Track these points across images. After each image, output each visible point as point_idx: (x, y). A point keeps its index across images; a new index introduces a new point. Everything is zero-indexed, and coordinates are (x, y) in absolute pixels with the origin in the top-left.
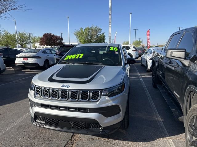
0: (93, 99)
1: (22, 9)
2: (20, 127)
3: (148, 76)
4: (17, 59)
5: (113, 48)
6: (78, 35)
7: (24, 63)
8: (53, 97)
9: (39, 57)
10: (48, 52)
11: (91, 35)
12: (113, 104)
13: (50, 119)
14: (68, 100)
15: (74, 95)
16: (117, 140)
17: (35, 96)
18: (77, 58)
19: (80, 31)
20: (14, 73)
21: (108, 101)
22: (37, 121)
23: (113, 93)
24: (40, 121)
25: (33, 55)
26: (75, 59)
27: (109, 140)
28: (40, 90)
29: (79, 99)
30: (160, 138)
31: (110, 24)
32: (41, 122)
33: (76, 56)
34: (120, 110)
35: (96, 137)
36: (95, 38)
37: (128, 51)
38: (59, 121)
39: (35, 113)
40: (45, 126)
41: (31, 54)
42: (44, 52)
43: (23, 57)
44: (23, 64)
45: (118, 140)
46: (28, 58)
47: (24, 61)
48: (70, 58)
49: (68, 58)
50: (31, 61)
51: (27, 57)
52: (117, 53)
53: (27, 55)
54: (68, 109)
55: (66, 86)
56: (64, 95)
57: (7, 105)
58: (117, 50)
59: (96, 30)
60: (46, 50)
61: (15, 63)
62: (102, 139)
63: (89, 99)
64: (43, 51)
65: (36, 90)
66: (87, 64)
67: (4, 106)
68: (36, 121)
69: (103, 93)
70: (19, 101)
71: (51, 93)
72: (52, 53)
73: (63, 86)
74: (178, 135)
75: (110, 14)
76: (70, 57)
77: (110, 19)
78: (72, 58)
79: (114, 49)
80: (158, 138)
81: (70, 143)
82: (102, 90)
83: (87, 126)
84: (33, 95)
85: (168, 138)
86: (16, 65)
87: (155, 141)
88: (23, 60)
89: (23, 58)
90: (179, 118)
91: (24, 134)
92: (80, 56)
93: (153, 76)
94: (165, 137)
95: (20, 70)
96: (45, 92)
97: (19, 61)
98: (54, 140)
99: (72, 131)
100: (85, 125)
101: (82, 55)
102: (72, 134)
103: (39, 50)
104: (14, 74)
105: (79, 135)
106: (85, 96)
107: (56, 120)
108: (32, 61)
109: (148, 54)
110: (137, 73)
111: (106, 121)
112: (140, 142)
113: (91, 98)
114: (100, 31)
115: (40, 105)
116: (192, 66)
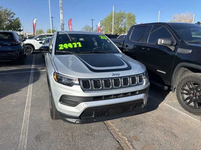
0: (140, 82)
8: (106, 87)
14: (121, 87)
17: (83, 91)
18: (75, 46)
26: (74, 48)
28: (88, 83)
29: (130, 84)
39: (86, 109)
52: (109, 41)
55: (116, 74)
56: (117, 83)
58: (106, 38)
65: (83, 84)
69: (145, 76)
73: (114, 74)
79: (103, 38)
81: (111, 129)
82: (143, 73)
84: (81, 90)
96: (96, 83)
101: (79, 43)
102: (102, 122)
106: (134, 80)
107: (109, 109)
113: (138, 82)
114: (12, 15)
115: (92, 98)
116: (180, 50)
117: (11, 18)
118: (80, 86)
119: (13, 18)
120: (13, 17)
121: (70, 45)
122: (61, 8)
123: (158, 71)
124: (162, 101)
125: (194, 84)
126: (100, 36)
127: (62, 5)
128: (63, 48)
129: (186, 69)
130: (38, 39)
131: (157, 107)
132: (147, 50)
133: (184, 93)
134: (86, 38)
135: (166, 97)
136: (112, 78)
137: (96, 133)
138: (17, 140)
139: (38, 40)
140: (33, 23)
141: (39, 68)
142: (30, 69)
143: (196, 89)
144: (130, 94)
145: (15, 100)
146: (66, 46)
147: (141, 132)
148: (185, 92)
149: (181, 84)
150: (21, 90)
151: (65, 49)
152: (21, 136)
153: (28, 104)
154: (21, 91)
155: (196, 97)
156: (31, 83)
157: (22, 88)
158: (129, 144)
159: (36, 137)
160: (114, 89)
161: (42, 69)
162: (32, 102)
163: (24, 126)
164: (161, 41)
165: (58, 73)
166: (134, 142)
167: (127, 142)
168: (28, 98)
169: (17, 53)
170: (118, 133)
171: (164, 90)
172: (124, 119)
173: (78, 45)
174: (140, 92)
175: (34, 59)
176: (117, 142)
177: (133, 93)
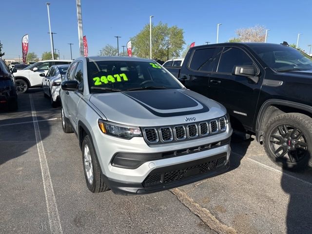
0: (222, 129)
5: (153, 64)
8: (178, 137)
28: (153, 132)
32: (155, 184)
33: (115, 78)
39: (152, 171)
55: (191, 119)
65: (147, 135)
71: (175, 133)
78: (110, 82)
79: (156, 66)
82: (225, 116)
96: (165, 133)
101: (124, 75)
106: (214, 127)
107: (183, 170)
113: (220, 128)
115: (161, 155)
116: (266, 82)
118: (142, 138)
121: (111, 78)
123: (235, 112)
124: (244, 155)
125: (289, 128)
126: (151, 64)
127: (80, 15)
128: (100, 83)
129: (276, 108)
130: (35, 69)
131: (239, 163)
132: (217, 82)
133: (274, 142)
134: (132, 67)
135: (248, 149)
136: (185, 125)
137: (162, 207)
138: (46, 228)
139: (35, 71)
140: (22, 43)
141: (45, 116)
142: (31, 118)
143: (292, 135)
144: (210, 146)
145: (21, 168)
146: (104, 80)
147: (225, 200)
148: (275, 140)
149: (270, 130)
150: (26, 151)
151: (103, 85)
152: (50, 221)
153: (45, 173)
154: (26, 154)
155: (291, 146)
156: (39, 141)
157: (27, 149)
158: (213, 217)
159: (75, 221)
160: (190, 140)
161: (51, 117)
162: (50, 169)
163: (50, 205)
164: (239, 70)
165: (107, 121)
166: (220, 215)
167: (210, 215)
168: (43, 164)
169: (7, 93)
170: (194, 203)
171: (245, 139)
172: (198, 183)
173: (122, 78)
174: (223, 142)
175: (31, 102)
176: (196, 216)
177: (214, 145)
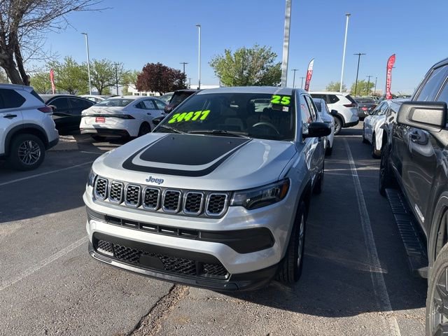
0: (211, 212)
1: (92, 7)
2: (71, 260)
3: (373, 167)
4: (83, 119)
5: (279, 97)
6: (221, 67)
7: (96, 129)
8: (129, 201)
9: (129, 117)
10: (149, 105)
11: (248, 68)
12: (257, 225)
13: (123, 248)
14: (159, 210)
15: (171, 201)
16: (266, 307)
17: (94, 199)
18: (194, 119)
19: (225, 57)
20: (77, 148)
21: (243, 218)
22: (99, 249)
23: (260, 201)
24: (103, 252)
25: (116, 111)
27: (249, 305)
28: (104, 185)
29: (181, 210)
30: (369, 311)
31: (286, 41)
32: (107, 253)
33: (194, 116)
34: (273, 241)
35: (222, 295)
36: (258, 74)
37: (331, 107)
38: (140, 252)
39: (94, 233)
40: (114, 263)
41: (112, 109)
42: (140, 105)
43: (95, 116)
44: (96, 131)
45: (271, 306)
46: (106, 118)
47: (98, 123)
48: (180, 119)
49: (176, 120)
50: (111, 124)
51: (104, 116)
52: (286, 109)
53: (103, 111)
54: (159, 229)
55: (155, 180)
56: (151, 199)
57: (52, 215)
58: (288, 102)
59: (263, 56)
60: (145, 102)
61: (80, 127)
62: (234, 300)
63: (203, 211)
64: (137, 103)
65: (98, 186)
66: (214, 134)
67: (46, 216)
68: (96, 251)
69: (233, 200)
70: (77, 209)
71: (126, 194)
72: (157, 108)
73: (151, 179)
74: (415, 310)
75: (287, 17)
76: (179, 117)
77: (287, 28)
78: (184, 120)
79: (280, 100)
80: (363, 312)
81: (165, 302)
82: (233, 192)
83: (197, 268)
84: (91, 196)
85: (388, 313)
86: (82, 132)
87: (355, 317)
88: (96, 121)
89: (95, 118)
90: (420, 270)
91: (76, 275)
92: (201, 115)
93: (381, 167)
94: (381, 311)
95: (90, 144)
96: (115, 190)
97: (87, 123)
98: (133, 293)
99: (173, 278)
100: (194, 266)
101: (206, 113)
102: (172, 285)
103: (130, 101)
104: (77, 150)
105: (185, 288)
106: (193, 203)
107: (135, 251)
108: (115, 123)
109: (379, 114)
110: (348, 159)
111: (237, 262)
112: (319, 315)
113: (206, 209)
114: (271, 58)
115: (104, 217)
117: (268, 64)
118: (93, 188)
119: (271, 64)
120: (272, 61)
122: (286, 37)
123: (416, 208)
126: (274, 97)
128: (174, 121)
136: (143, 187)
174: (207, 236)
